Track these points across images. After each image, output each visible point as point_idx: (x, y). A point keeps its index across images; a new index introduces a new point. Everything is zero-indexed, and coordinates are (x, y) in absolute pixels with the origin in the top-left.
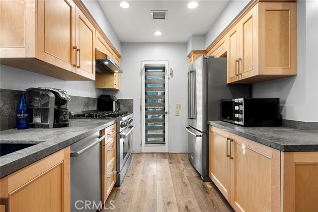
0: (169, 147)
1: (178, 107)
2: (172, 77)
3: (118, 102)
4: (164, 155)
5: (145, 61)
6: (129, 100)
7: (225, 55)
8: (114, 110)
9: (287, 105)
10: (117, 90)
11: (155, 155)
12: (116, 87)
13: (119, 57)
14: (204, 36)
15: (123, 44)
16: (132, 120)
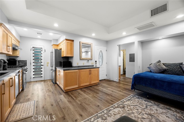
0: (44, 78)
1: (48, 63)
2: (45, 52)
3: (19, 61)
4: (42, 81)
5: (33, 45)
6: (24, 61)
7: (61, 49)
8: (17, 65)
9: (73, 63)
10: (18, 56)
11: (38, 82)
12: (18, 55)
13: (19, 42)
14: (57, 40)
15: (21, 37)
16: (27, 69)
